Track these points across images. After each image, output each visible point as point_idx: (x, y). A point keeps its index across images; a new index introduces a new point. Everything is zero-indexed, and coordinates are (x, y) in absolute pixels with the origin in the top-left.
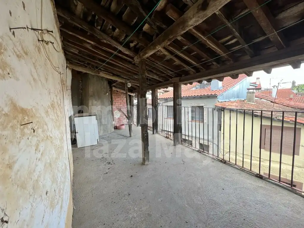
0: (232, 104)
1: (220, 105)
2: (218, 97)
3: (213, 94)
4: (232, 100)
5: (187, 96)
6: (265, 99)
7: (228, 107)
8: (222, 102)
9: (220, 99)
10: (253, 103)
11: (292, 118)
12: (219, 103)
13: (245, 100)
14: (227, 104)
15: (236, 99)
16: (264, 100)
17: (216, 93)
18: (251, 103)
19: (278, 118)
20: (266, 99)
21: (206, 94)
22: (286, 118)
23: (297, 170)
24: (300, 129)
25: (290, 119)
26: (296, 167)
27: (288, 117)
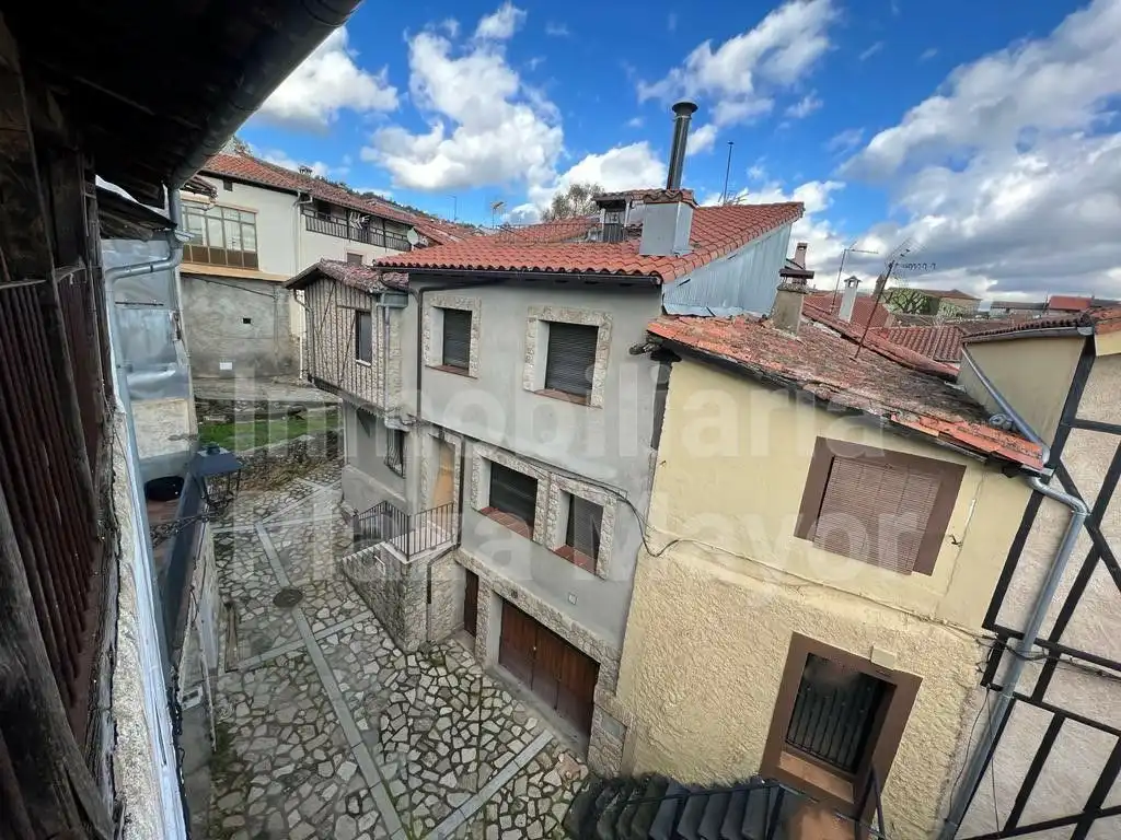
0: (717, 331)
1: (666, 330)
2: (664, 289)
3: (645, 270)
4: (720, 312)
5: (530, 267)
6: (826, 324)
7: (701, 345)
8: (677, 316)
9: (674, 299)
10: (793, 337)
11: (947, 426)
12: (667, 322)
13: (765, 318)
14: (699, 330)
15: (734, 311)
16: (820, 325)
17: (660, 271)
18: (786, 334)
19: (893, 418)
20: (831, 323)
21: (613, 269)
22: (925, 420)
23: (914, 630)
24: (959, 471)
25: (943, 426)
26: (910, 619)
27: (933, 417)
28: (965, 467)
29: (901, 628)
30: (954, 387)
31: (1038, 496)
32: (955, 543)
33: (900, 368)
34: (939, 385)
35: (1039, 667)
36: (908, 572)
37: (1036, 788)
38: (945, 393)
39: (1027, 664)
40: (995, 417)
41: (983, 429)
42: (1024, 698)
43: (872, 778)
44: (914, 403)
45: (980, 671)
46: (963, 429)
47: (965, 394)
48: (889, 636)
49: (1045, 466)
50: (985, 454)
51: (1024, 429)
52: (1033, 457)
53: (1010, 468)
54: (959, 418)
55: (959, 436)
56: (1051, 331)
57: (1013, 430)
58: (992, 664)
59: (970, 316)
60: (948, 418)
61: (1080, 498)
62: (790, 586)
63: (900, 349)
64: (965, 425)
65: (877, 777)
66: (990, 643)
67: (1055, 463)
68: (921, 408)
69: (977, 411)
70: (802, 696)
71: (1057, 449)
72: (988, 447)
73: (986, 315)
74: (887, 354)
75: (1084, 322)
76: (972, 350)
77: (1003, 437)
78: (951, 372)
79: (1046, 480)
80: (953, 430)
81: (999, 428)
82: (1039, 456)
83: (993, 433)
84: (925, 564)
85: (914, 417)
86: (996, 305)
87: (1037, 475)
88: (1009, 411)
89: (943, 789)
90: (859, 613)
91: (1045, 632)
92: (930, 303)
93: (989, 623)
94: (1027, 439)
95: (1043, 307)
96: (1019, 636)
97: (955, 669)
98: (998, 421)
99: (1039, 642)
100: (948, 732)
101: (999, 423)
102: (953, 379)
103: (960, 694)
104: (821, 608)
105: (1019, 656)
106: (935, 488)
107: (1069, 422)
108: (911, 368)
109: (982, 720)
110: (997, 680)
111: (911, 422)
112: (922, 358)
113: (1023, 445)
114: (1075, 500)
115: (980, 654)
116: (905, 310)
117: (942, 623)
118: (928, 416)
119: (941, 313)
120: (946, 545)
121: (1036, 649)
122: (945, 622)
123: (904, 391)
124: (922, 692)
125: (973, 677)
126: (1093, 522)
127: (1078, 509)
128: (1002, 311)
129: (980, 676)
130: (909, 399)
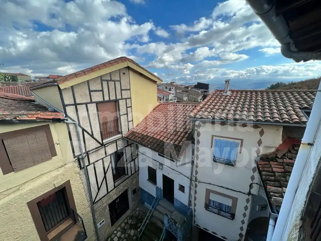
11: (37, 115)
19: (18, 118)
22: (29, 116)
23: (61, 171)
24: (48, 126)
25: (36, 116)
26: (59, 169)
27: (31, 114)
28: (49, 125)
29: (58, 173)
30: (35, 103)
31: (67, 124)
32: (58, 144)
33: (13, 101)
34: (30, 104)
35: (87, 158)
36: (51, 159)
37: (98, 179)
38: (32, 106)
39: (85, 159)
40: (49, 109)
41: (48, 113)
42: (88, 166)
43: (73, 211)
44: (23, 112)
45: (79, 167)
46: (42, 115)
47: (39, 104)
48: (56, 177)
49: (65, 117)
50: (51, 119)
51: (57, 110)
52: (62, 116)
53: (59, 120)
54: (39, 112)
55: (42, 117)
56: (49, 84)
57: (55, 111)
58: (80, 164)
59: (30, 81)
60: (36, 113)
61: (75, 121)
62: (15, 191)
63: (9, 95)
64: (42, 113)
65: (74, 210)
66: (77, 160)
67: (66, 116)
68: (26, 113)
69: (44, 109)
70: (43, 215)
71: (65, 113)
72: (51, 117)
73: (34, 80)
74: (5, 97)
75: (54, 81)
76: (34, 91)
77: (53, 114)
78: (32, 99)
79: (67, 120)
80: (39, 116)
81: (51, 112)
82: (63, 116)
83: (50, 113)
84: (54, 154)
85: (25, 116)
86: (36, 78)
87: (65, 120)
88: (52, 107)
89: (86, 196)
90: (45, 179)
91: (84, 151)
92: (14, 78)
93: (75, 157)
94: (59, 112)
95: (48, 78)
96: (81, 155)
97: (74, 171)
98: (50, 110)
99: (84, 153)
100: (80, 185)
101: (51, 110)
102: (34, 101)
103: (78, 175)
104: (32, 188)
105: (83, 159)
106: (45, 134)
107: (65, 106)
108: (18, 100)
109: (84, 176)
110: (82, 167)
111: (25, 118)
112: (20, 96)
113: (58, 114)
114: (74, 122)
115: (77, 164)
116: (5, 80)
117: (66, 164)
118: (29, 114)
119: (20, 81)
120: (56, 146)
121: (84, 155)
122: (66, 163)
123: (17, 109)
124: (71, 182)
125: (78, 169)
126: (80, 125)
127: (76, 124)
128: (38, 79)
129: (79, 168)
130: (20, 111)
